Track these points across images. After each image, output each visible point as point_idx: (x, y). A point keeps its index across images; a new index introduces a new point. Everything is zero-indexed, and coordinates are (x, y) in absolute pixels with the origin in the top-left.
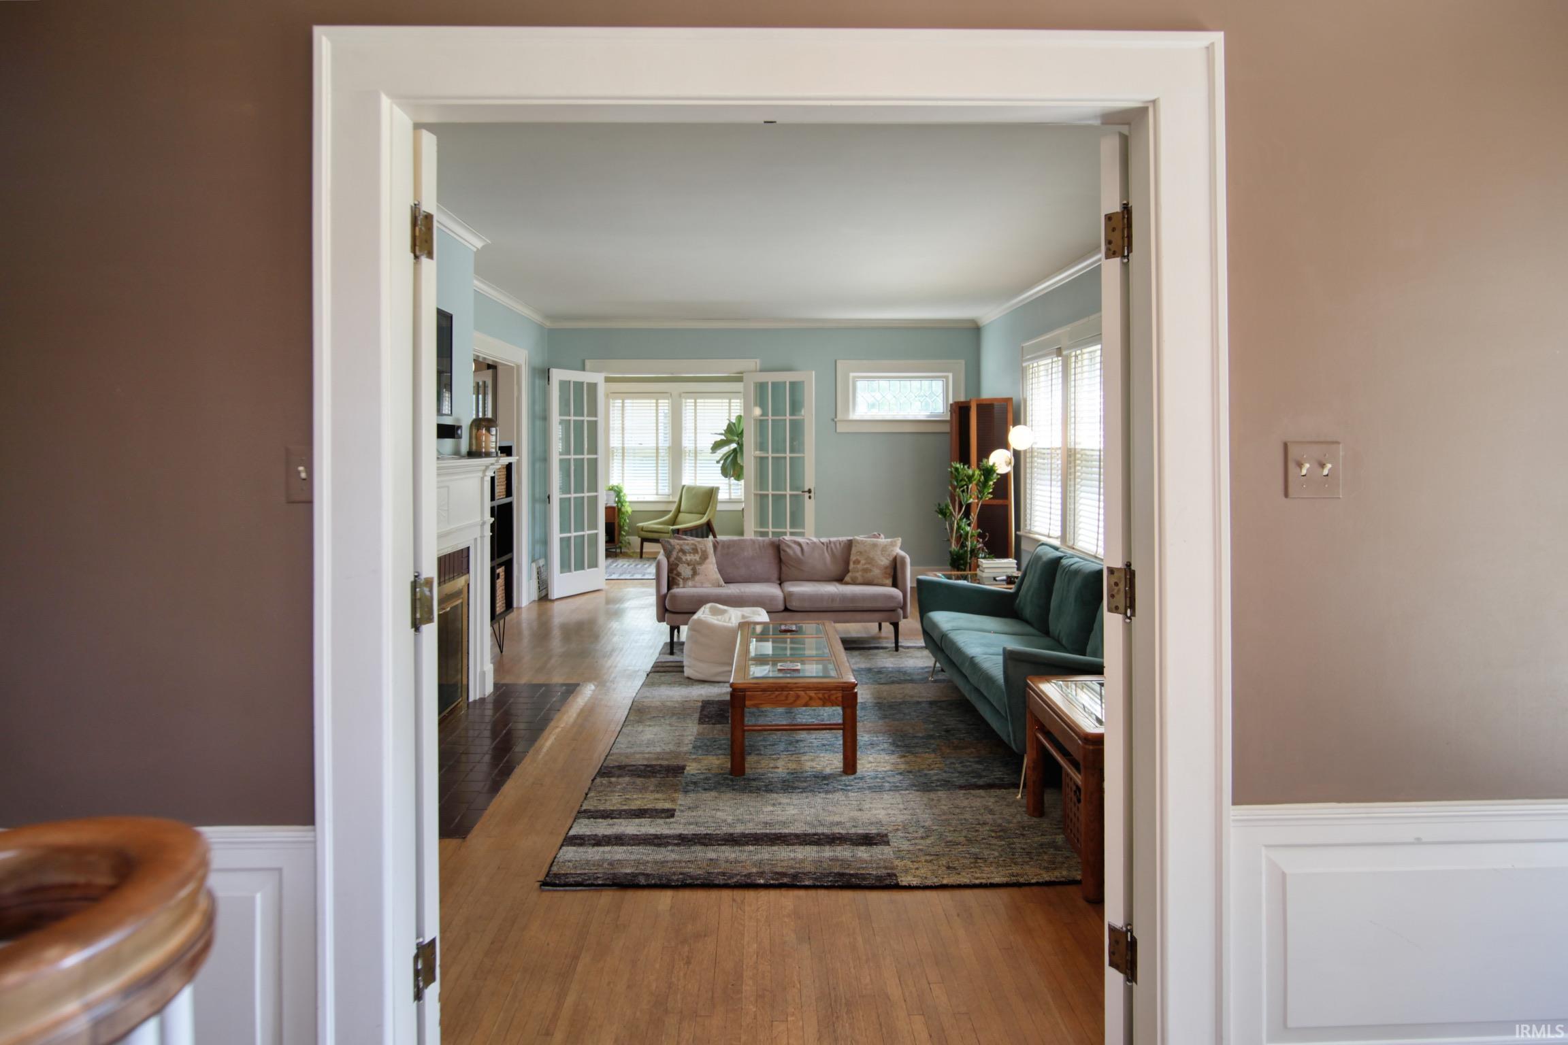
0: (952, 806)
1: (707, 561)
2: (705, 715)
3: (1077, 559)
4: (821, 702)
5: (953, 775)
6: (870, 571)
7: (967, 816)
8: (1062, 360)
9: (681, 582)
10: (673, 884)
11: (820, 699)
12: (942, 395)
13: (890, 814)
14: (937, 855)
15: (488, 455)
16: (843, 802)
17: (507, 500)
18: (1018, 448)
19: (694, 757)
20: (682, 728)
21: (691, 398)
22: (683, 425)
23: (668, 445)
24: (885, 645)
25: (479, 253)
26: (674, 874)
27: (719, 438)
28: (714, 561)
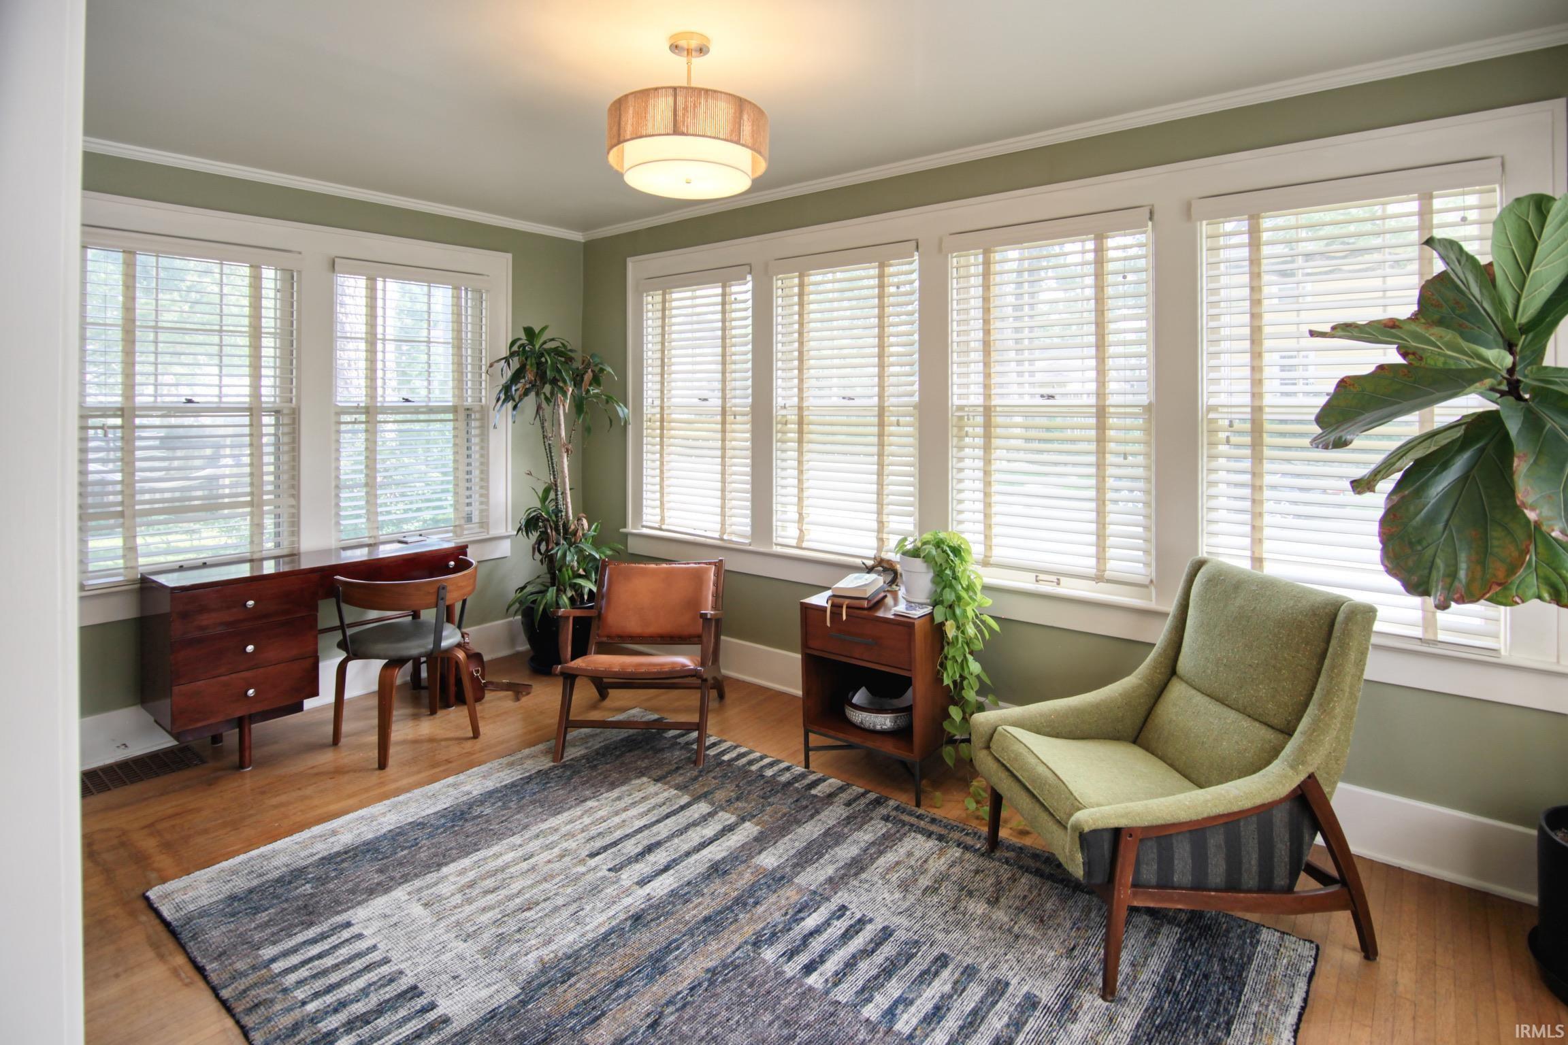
21: (1229, 214)
22: (1204, 322)
23: (1144, 400)
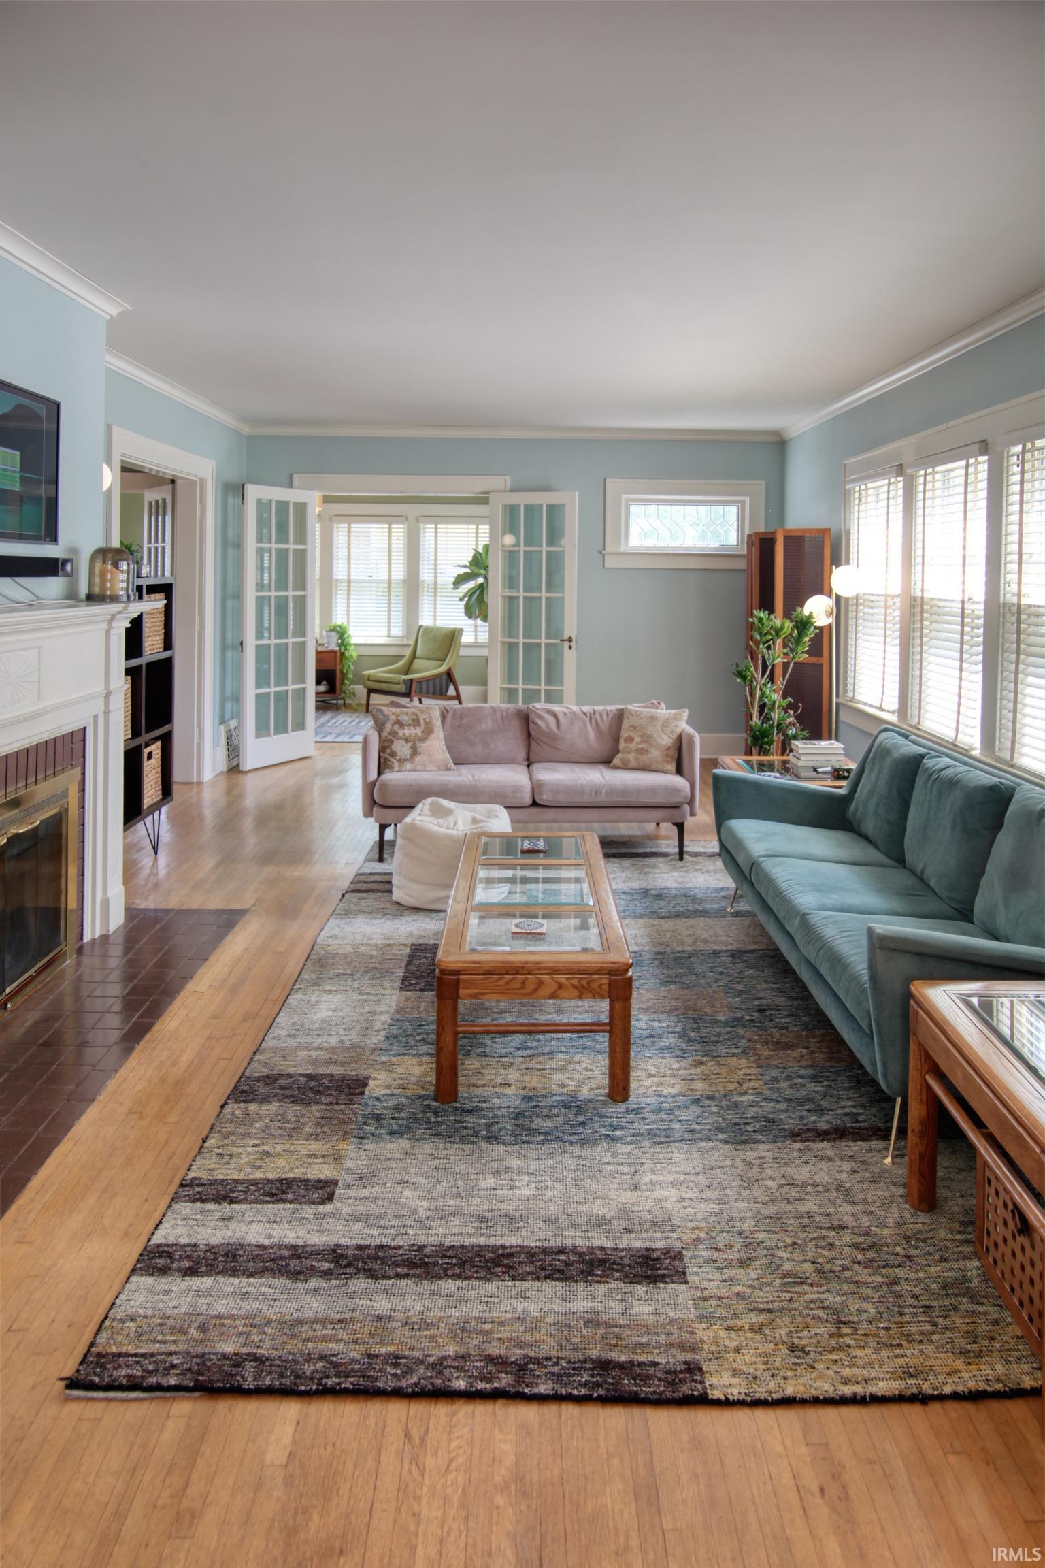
0: (784, 1182)
1: (433, 736)
2: (413, 973)
3: (946, 761)
4: (576, 992)
5: (778, 1106)
6: (647, 752)
7: (811, 1207)
8: (904, 480)
9: (396, 764)
10: (303, 1388)
11: (574, 987)
12: (736, 523)
13: (684, 1200)
14: (770, 1311)
15: (114, 599)
16: (608, 1168)
17: (167, 654)
18: (843, 594)
19: (384, 1058)
20: (374, 998)
21: (431, 523)
23: (402, 577)
24: (665, 850)
25: (112, 323)
26: (309, 1358)
27: (462, 571)
28: (441, 735)
